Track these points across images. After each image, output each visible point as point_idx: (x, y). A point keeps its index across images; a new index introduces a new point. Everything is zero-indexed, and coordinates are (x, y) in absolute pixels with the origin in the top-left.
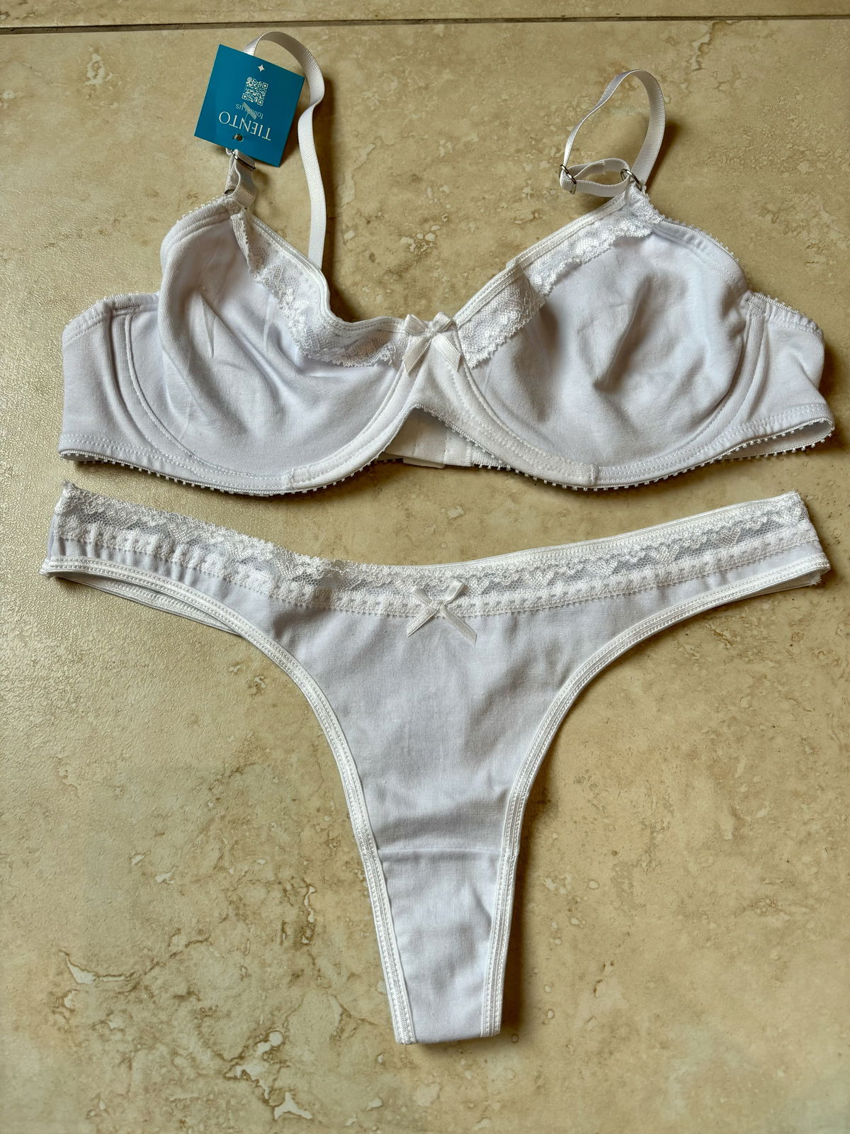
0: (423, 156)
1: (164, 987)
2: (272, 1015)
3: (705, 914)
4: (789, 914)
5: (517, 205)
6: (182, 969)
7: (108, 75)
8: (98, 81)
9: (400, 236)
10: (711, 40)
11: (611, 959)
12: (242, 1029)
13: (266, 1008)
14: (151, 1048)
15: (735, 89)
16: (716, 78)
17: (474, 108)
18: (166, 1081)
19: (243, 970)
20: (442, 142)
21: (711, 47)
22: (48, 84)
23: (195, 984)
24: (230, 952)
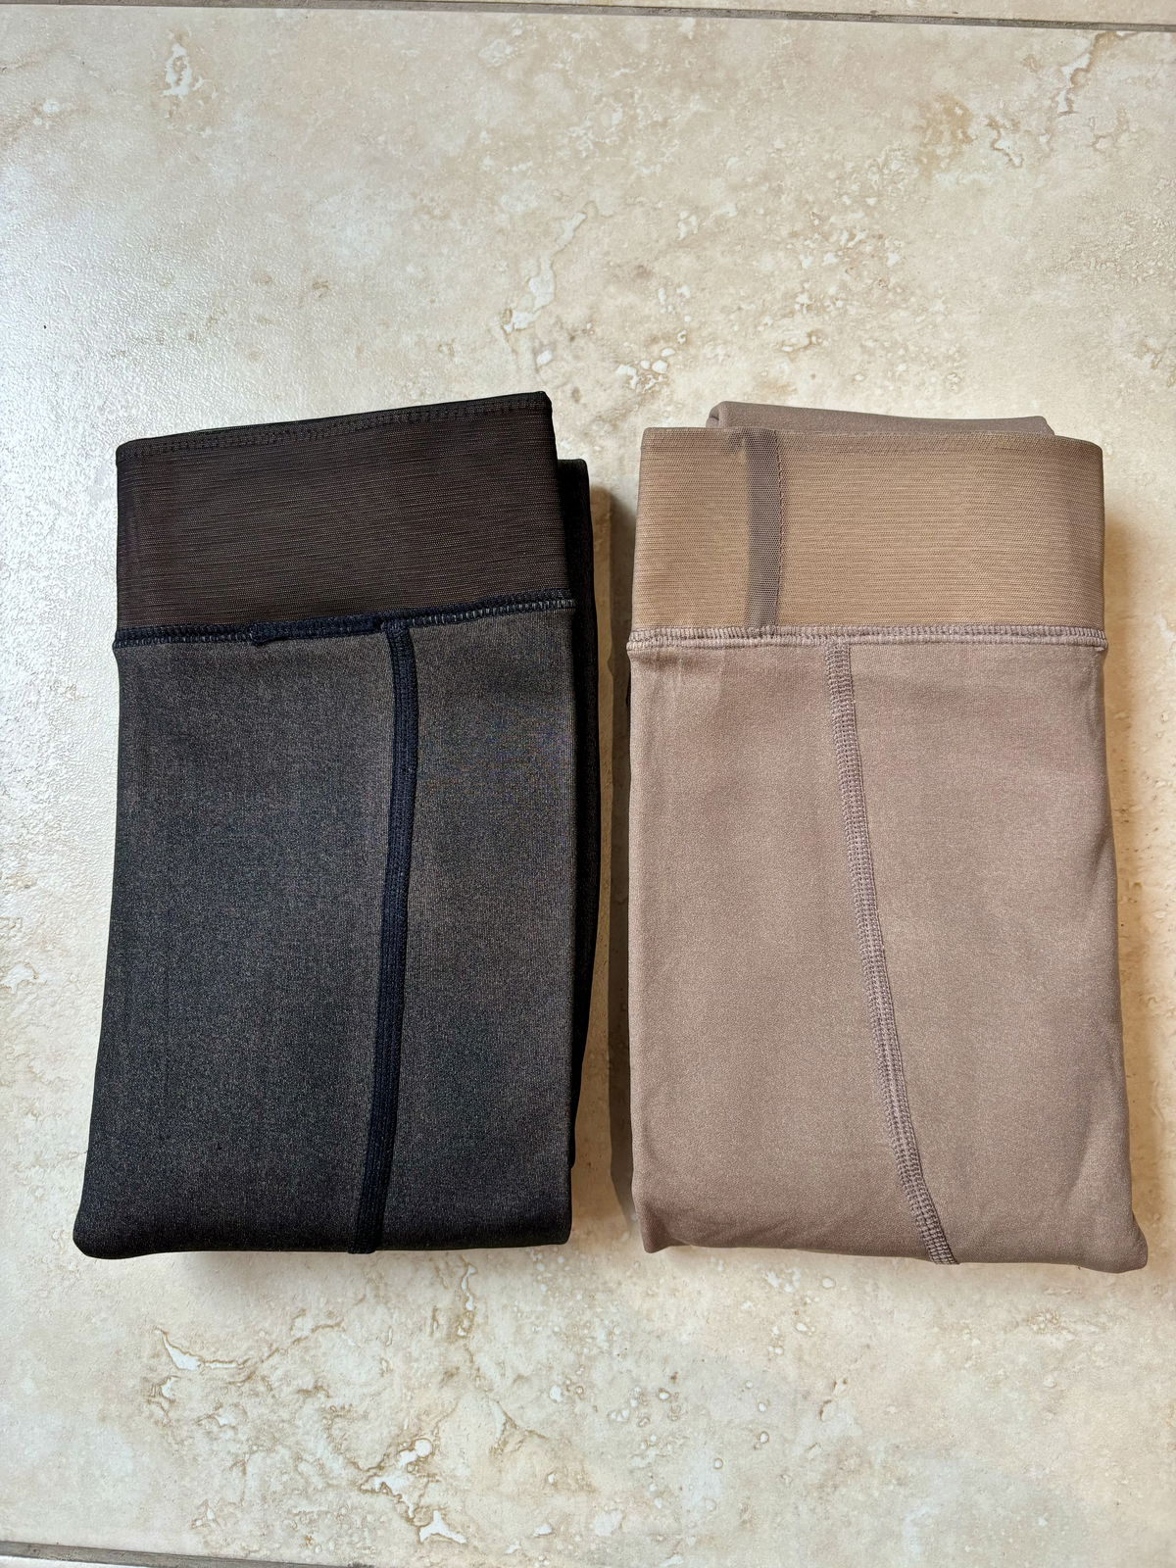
0: (655, 236)
1: (286, 1378)
2: (419, 1419)
3: (968, 1327)
4: (1073, 1333)
5: (786, 321)
6: (307, 1358)
7: (197, 81)
8: (182, 91)
9: (617, 363)
10: (1090, 64)
11: (844, 1376)
12: (381, 1434)
13: (412, 1411)
14: (269, 1451)
15: (1119, 149)
16: (1092, 130)
17: (732, 162)
18: (289, 1491)
19: (383, 1362)
20: (683, 215)
21: (1089, 75)
22: (109, 91)
23: (324, 1377)
24: (367, 1341)
